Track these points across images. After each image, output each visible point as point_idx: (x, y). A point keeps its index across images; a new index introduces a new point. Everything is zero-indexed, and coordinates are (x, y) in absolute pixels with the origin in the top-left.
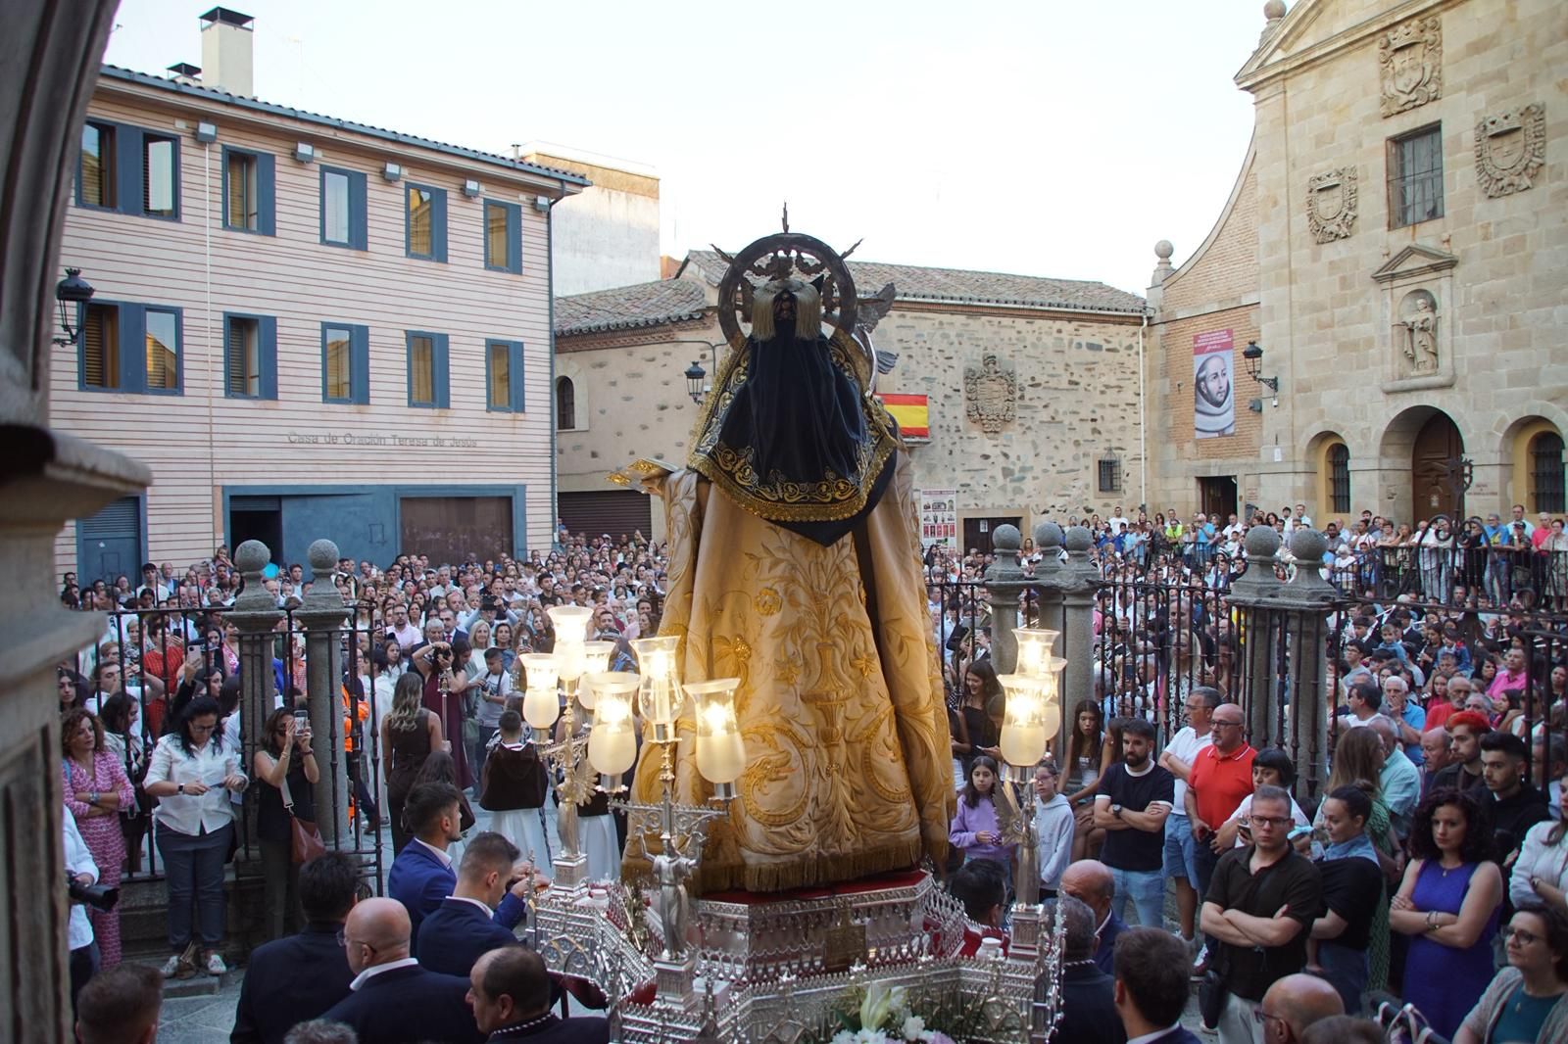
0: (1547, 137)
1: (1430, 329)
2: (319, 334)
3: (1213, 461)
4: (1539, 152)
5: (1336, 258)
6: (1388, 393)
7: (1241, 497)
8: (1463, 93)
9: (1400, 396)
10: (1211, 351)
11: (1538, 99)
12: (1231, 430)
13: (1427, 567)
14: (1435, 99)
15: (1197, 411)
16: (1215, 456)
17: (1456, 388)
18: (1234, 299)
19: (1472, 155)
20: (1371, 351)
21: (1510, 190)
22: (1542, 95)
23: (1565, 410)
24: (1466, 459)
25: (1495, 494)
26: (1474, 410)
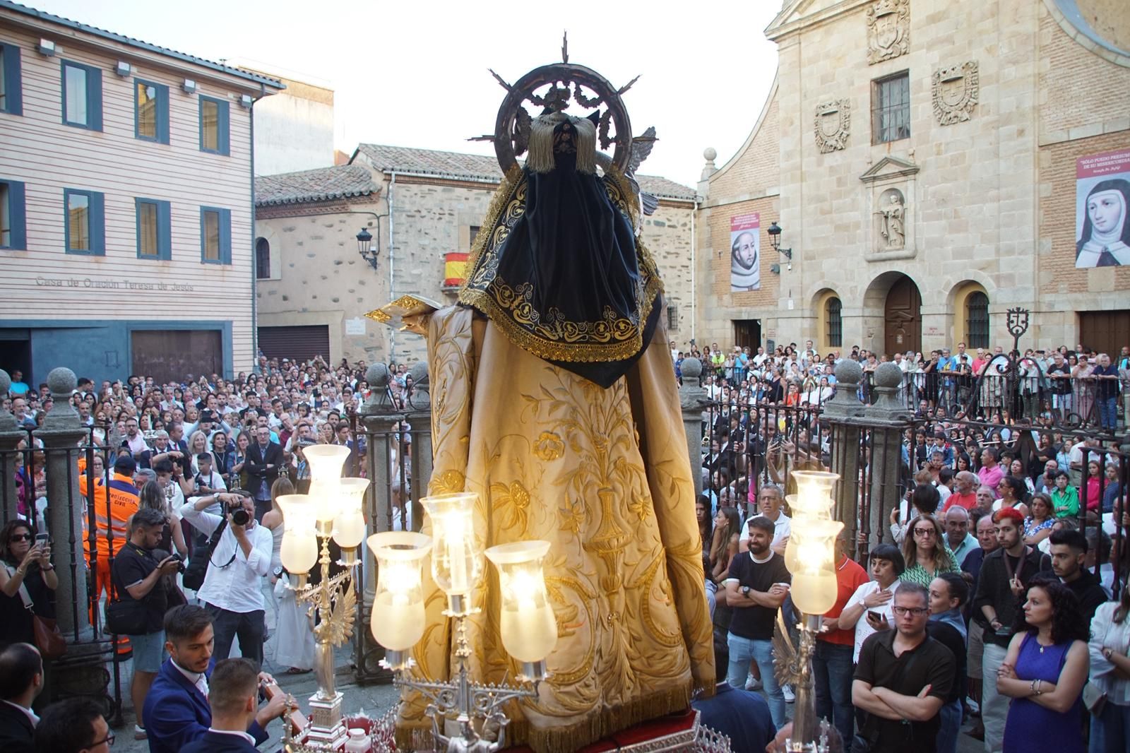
0: (980, 85)
1: (898, 217)
2: (62, 198)
3: (744, 309)
4: (974, 95)
5: (835, 164)
6: (870, 262)
7: (764, 335)
8: (925, 50)
9: (878, 264)
10: (744, 229)
11: (974, 59)
12: (757, 286)
14: (905, 53)
15: (733, 272)
16: (746, 305)
17: (917, 258)
18: (760, 192)
19: (930, 94)
20: (858, 231)
21: (955, 120)
22: (977, 55)
23: (991, 276)
24: (923, 310)
25: (943, 335)
26: (930, 274)
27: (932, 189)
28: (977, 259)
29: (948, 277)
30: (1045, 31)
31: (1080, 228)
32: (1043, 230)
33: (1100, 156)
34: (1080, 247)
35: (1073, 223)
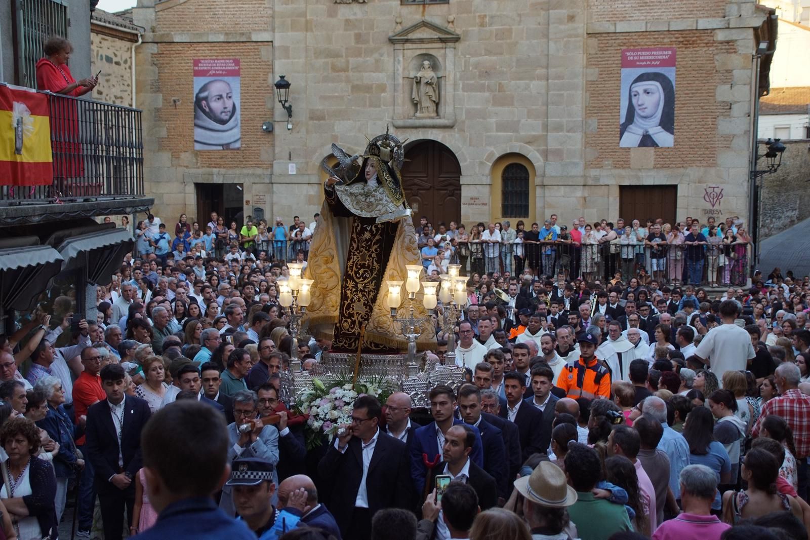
1: (432, 84)
3: (215, 170)
5: (351, 17)
7: (248, 202)
9: (408, 130)
10: (214, 75)
12: (238, 145)
15: (196, 125)
16: (217, 166)
17: (456, 129)
18: (243, 34)
20: (383, 94)
23: (538, 150)
24: (463, 180)
25: (486, 204)
26: (470, 145)
27: (473, 60)
28: (522, 133)
29: (492, 149)
31: (624, 112)
32: (590, 111)
33: (642, 50)
34: (623, 129)
35: (617, 106)
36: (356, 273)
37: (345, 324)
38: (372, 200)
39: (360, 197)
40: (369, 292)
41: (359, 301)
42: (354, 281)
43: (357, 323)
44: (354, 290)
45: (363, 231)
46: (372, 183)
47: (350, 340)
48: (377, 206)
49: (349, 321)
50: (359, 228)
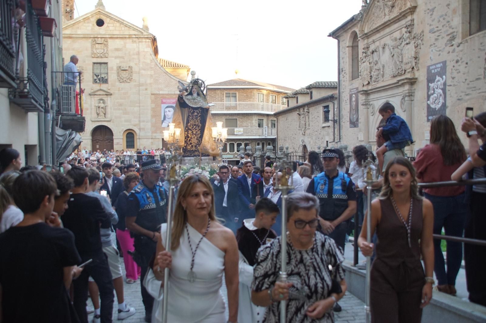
0: (133, 73)
1: (103, 108)
4: (131, 76)
6: (92, 121)
8: (114, 58)
9: (95, 122)
13: (127, 159)
14: (107, 57)
17: (111, 121)
19: (116, 72)
21: (125, 82)
22: (132, 64)
23: (138, 128)
24: (114, 137)
25: (121, 145)
26: (116, 127)
27: (116, 101)
28: (132, 123)
29: (123, 128)
30: (152, 63)
32: (153, 116)
33: (167, 99)
34: (163, 122)
35: (161, 115)
36: (192, 128)
37: (189, 147)
38: (196, 101)
39: (191, 100)
40: (198, 134)
41: (194, 138)
42: (191, 130)
43: (194, 146)
44: (192, 134)
45: (194, 112)
46: (195, 95)
47: (191, 152)
48: (199, 103)
49: (190, 145)
50: (192, 111)
